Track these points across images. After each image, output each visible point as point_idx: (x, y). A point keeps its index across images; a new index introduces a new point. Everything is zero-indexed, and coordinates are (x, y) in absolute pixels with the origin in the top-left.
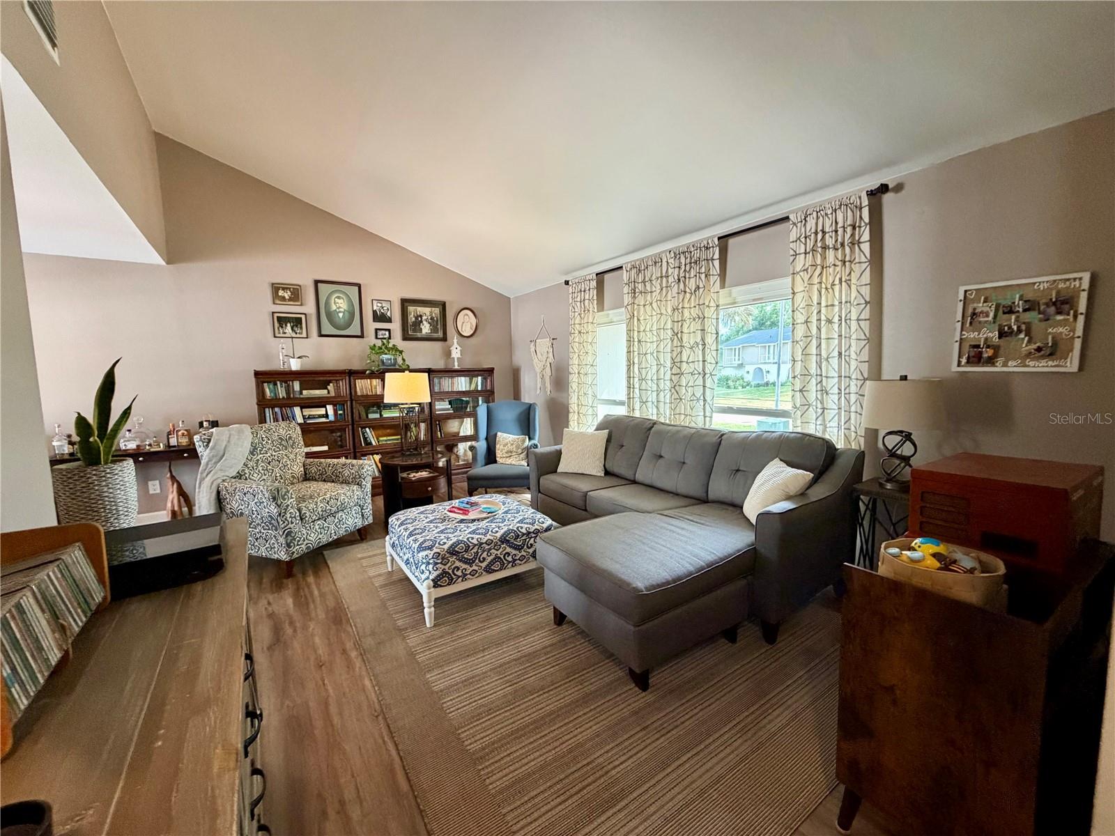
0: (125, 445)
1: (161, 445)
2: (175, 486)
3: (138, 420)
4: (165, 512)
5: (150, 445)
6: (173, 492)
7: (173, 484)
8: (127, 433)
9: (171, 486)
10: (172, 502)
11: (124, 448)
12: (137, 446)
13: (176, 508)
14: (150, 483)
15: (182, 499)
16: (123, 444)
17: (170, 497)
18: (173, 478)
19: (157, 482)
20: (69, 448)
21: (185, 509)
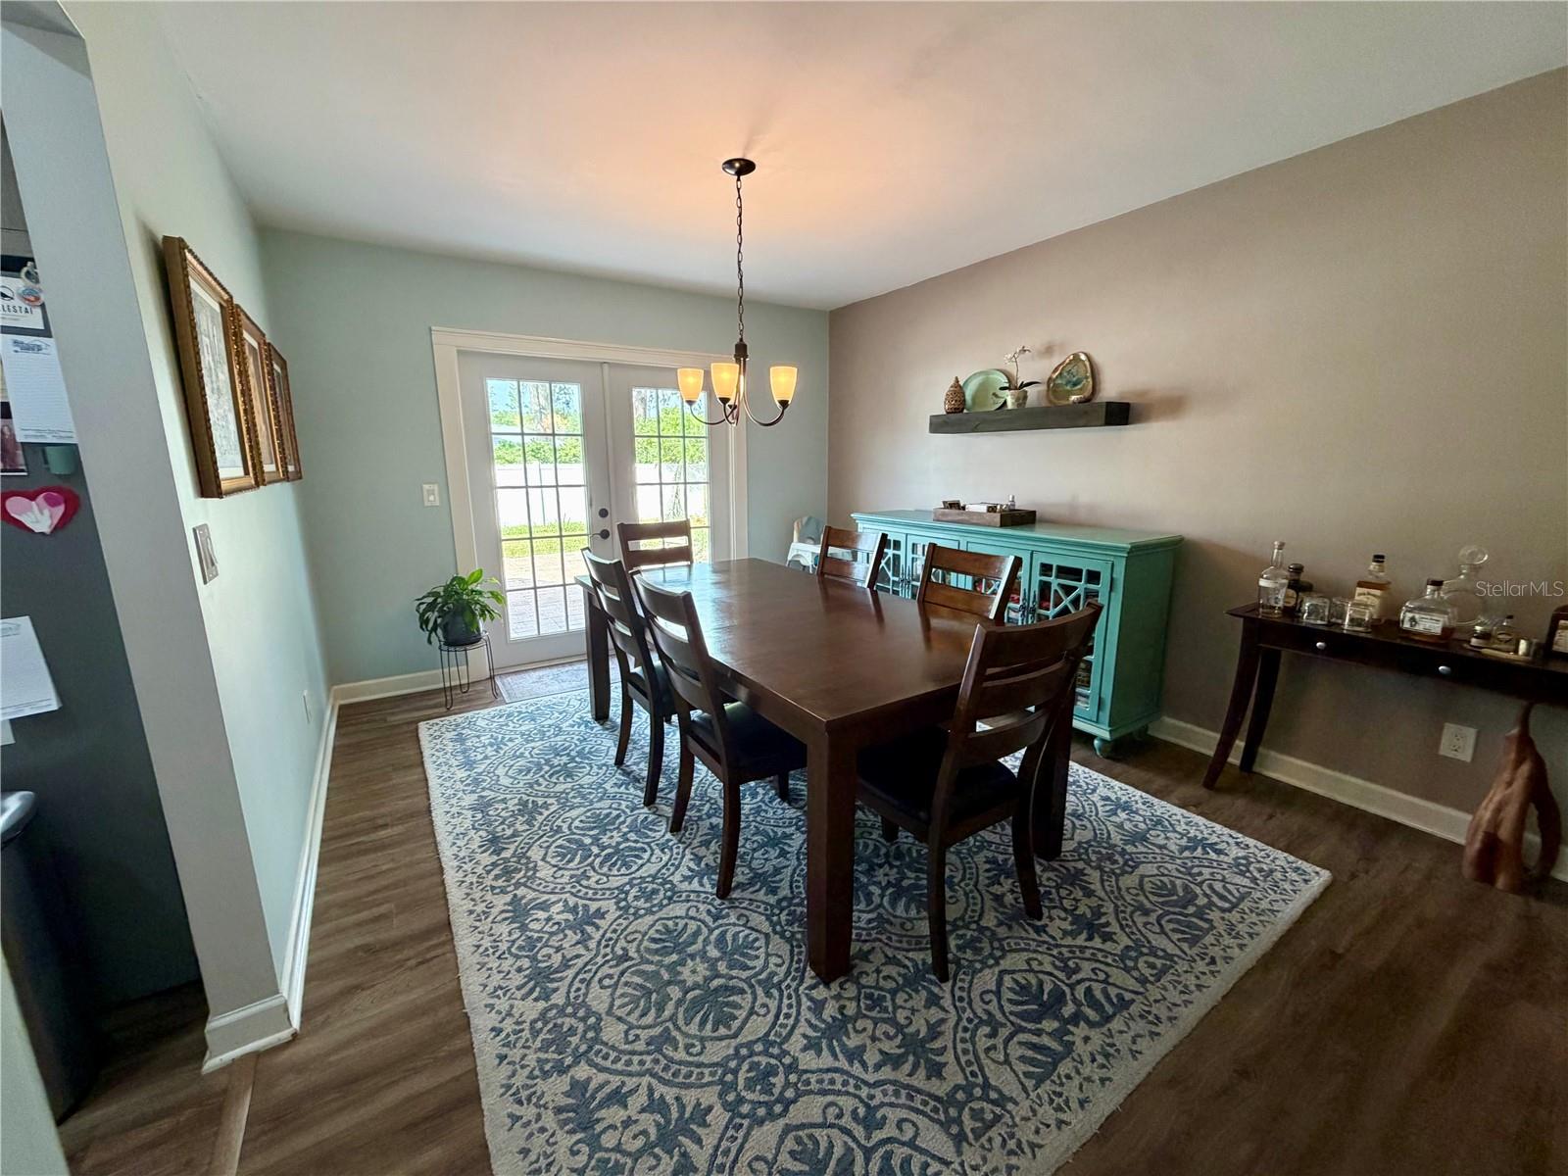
0: (1413, 619)
1: (1523, 645)
2: (1525, 769)
3: (1473, 555)
4: (1469, 817)
5: (1485, 636)
6: (1509, 784)
7: (1518, 763)
8: (1430, 588)
9: (1510, 766)
10: (1498, 810)
11: (1407, 625)
12: (1444, 629)
13: (1504, 833)
14: (1450, 730)
15: (1533, 813)
16: (1409, 615)
17: (1497, 795)
18: (1525, 745)
19: (1470, 733)
20: (1286, 596)
21: (1533, 838)
